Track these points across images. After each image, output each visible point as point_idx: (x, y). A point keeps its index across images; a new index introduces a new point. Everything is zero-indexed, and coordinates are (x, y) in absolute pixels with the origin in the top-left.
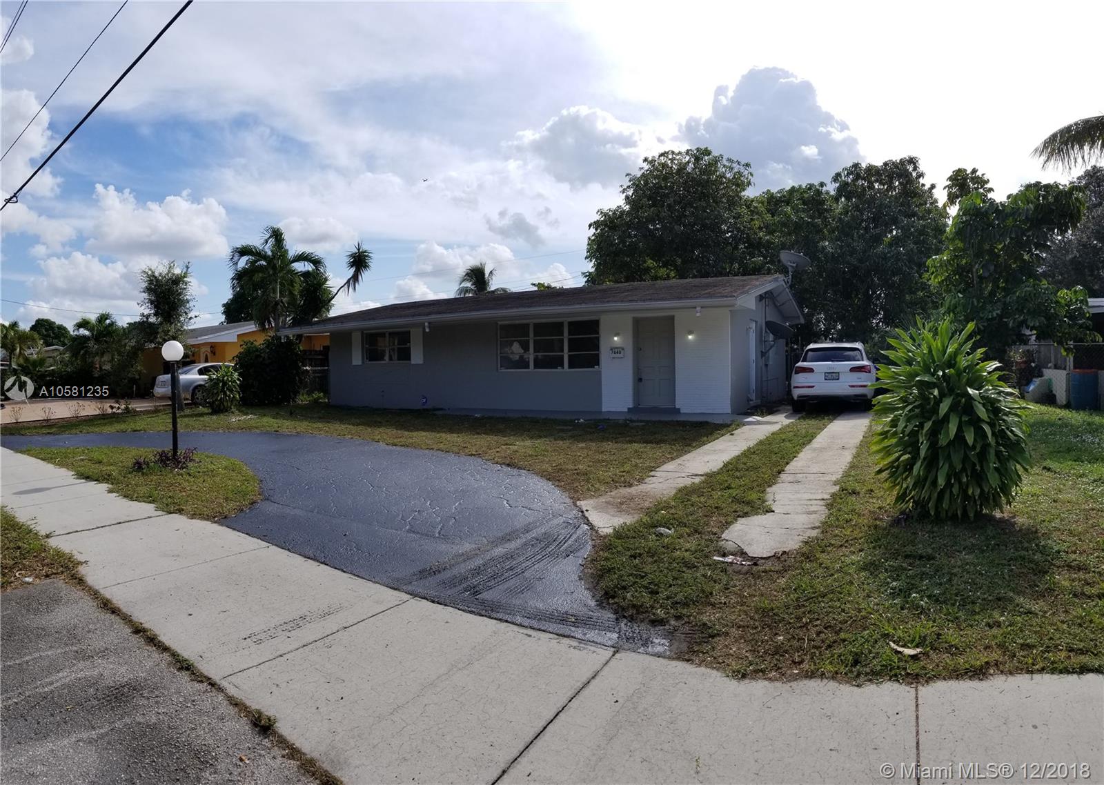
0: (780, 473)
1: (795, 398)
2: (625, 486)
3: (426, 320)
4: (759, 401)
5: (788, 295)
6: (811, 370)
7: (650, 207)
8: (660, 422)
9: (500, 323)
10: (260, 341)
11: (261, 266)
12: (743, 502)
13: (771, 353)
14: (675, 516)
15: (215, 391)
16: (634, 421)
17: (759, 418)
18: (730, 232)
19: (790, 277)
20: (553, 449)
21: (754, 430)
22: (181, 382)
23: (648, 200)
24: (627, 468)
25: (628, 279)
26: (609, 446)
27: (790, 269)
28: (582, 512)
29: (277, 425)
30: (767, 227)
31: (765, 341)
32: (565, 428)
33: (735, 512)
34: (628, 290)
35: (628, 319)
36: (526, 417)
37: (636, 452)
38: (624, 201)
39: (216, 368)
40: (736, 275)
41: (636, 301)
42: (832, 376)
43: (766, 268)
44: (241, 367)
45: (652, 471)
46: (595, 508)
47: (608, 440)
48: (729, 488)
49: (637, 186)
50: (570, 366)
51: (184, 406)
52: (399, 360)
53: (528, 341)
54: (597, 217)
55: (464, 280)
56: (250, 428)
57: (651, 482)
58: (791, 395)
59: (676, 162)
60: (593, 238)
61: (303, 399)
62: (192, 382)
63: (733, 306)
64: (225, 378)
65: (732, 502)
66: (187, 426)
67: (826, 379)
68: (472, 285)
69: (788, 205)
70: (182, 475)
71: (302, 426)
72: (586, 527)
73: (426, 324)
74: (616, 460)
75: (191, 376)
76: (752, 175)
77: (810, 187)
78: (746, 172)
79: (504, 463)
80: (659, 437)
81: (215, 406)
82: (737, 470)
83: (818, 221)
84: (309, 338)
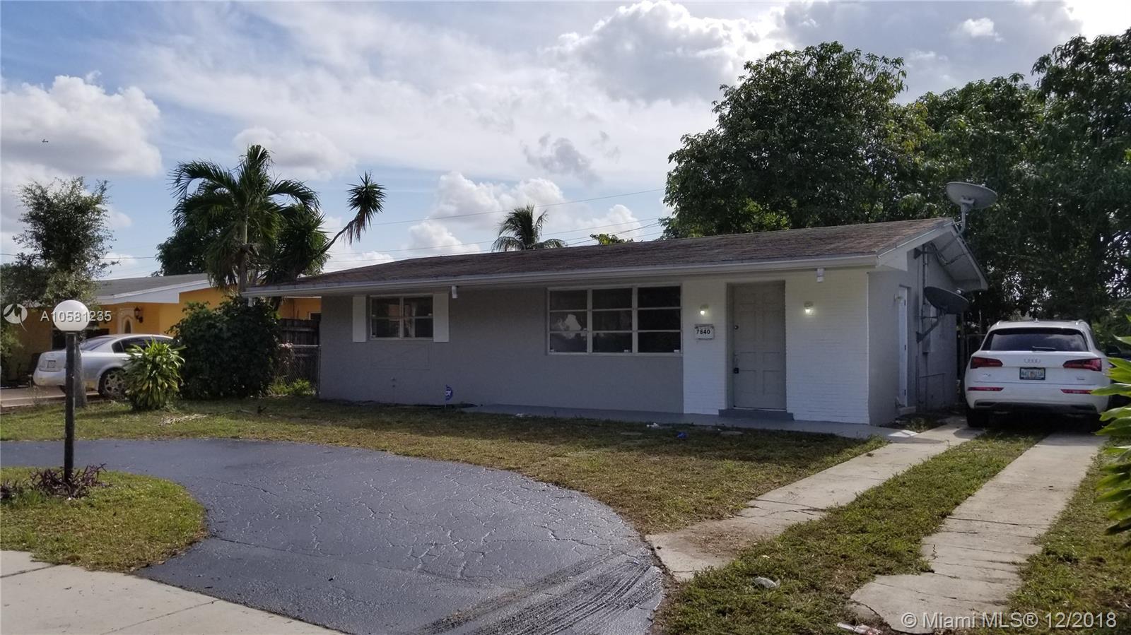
0: (944, 517)
1: (972, 404)
2: (712, 518)
3: (453, 283)
4: (914, 407)
5: (960, 247)
6: (997, 363)
7: (753, 129)
8: (763, 431)
9: (550, 289)
10: (215, 304)
11: (222, 195)
12: (885, 553)
13: (934, 335)
14: (783, 563)
15: (139, 378)
16: (728, 429)
17: (913, 434)
18: (870, 157)
19: (964, 220)
20: (615, 462)
21: (904, 450)
22: (83, 363)
23: (752, 121)
24: (716, 493)
25: (722, 229)
26: (691, 461)
27: (963, 209)
28: (653, 549)
29: (236, 429)
30: (925, 148)
31: (923, 318)
32: (631, 434)
33: (870, 565)
34: (720, 246)
35: (721, 285)
36: (581, 419)
37: (729, 471)
38: (718, 123)
39: (143, 344)
40: (878, 221)
41: (731, 261)
42: (1033, 373)
43: (926, 208)
44: (185, 340)
45: (751, 499)
46: (670, 545)
47: (690, 454)
48: (863, 531)
49: (736, 101)
50: (640, 350)
51: (86, 400)
52: (416, 336)
53: (585, 314)
54: (681, 146)
55: (505, 228)
56: (194, 434)
57: (749, 515)
58: (966, 400)
59: (791, 65)
60: (675, 174)
61: (278, 390)
62: (101, 363)
63: (873, 266)
64: (158, 358)
65: (868, 551)
66: (89, 432)
67: (1021, 378)
68: (517, 234)
69: (961, 112)
70: (78, 506)
71: (276, 429)
72: (657, 570)
73: (454, 288)
74: (700, 482)
75: (101, 354)
76: (904, 75)
77: (998, 83)
78: (896, 71)
79: (551, 481)
80: (762, 452)
81: (138, 400)
82: (876, 507)
83: (1011, 133)
84: (292, 301)
